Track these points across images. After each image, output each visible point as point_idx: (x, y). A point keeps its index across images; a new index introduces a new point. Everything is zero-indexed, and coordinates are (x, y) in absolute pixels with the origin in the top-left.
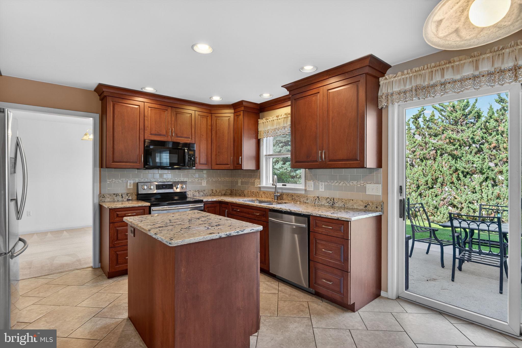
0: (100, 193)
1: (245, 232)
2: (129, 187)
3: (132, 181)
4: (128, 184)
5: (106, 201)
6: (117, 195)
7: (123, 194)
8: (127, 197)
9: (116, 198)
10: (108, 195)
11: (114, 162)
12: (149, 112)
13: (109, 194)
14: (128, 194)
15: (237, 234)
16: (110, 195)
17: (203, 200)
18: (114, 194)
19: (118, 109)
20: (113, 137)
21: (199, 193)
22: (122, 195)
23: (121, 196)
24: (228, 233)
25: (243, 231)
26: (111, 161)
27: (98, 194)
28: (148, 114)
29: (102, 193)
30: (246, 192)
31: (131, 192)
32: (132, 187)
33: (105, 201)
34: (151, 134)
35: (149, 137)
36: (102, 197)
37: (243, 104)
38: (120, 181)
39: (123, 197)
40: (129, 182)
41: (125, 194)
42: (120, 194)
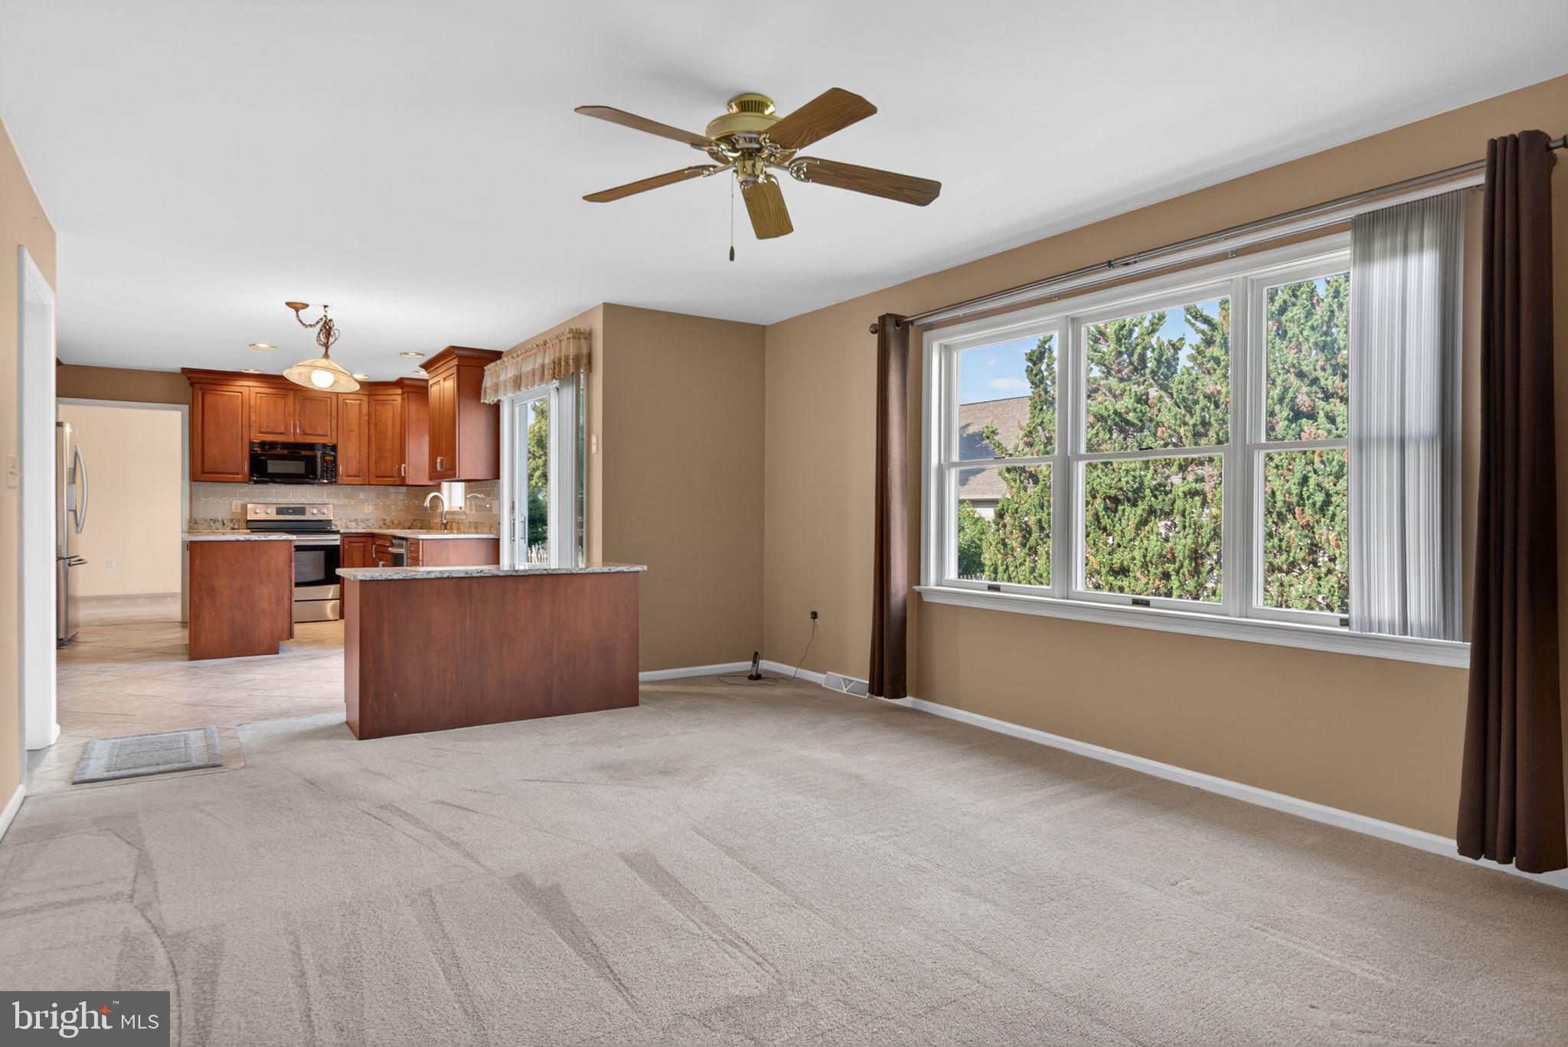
0: (191, 517)
2: (234, 510)
3: (240, 501)
4: (234, 505)
5: (199, 528)
6: (215, 521)
7: (225, 520)
8: (232, 525)
9: (215, 526)
10: (202, 521)
11: (204, 472)
12: (258, 400)
14: (231, 520)
16: (205, 520)
17: (339, 531)
18: (212, 520)
19: (209, 398)
20: (203, 438)
21: (357, 524)
22: (223, 523)
23: (221, 523)
26: (200, 471)
27: (188, 517)
28: (256, 403)
29: (194, 517)
30: (432, 524)
31: (238, 517)
32: (239, 510)
34: (260, 433)
35: (258, 438)
36: (193, 522)
37: (403, 382)
38: (221, 501)
39: (225, 525)
40: (235, 502)
41: (228, 520)
42: (221, 521)
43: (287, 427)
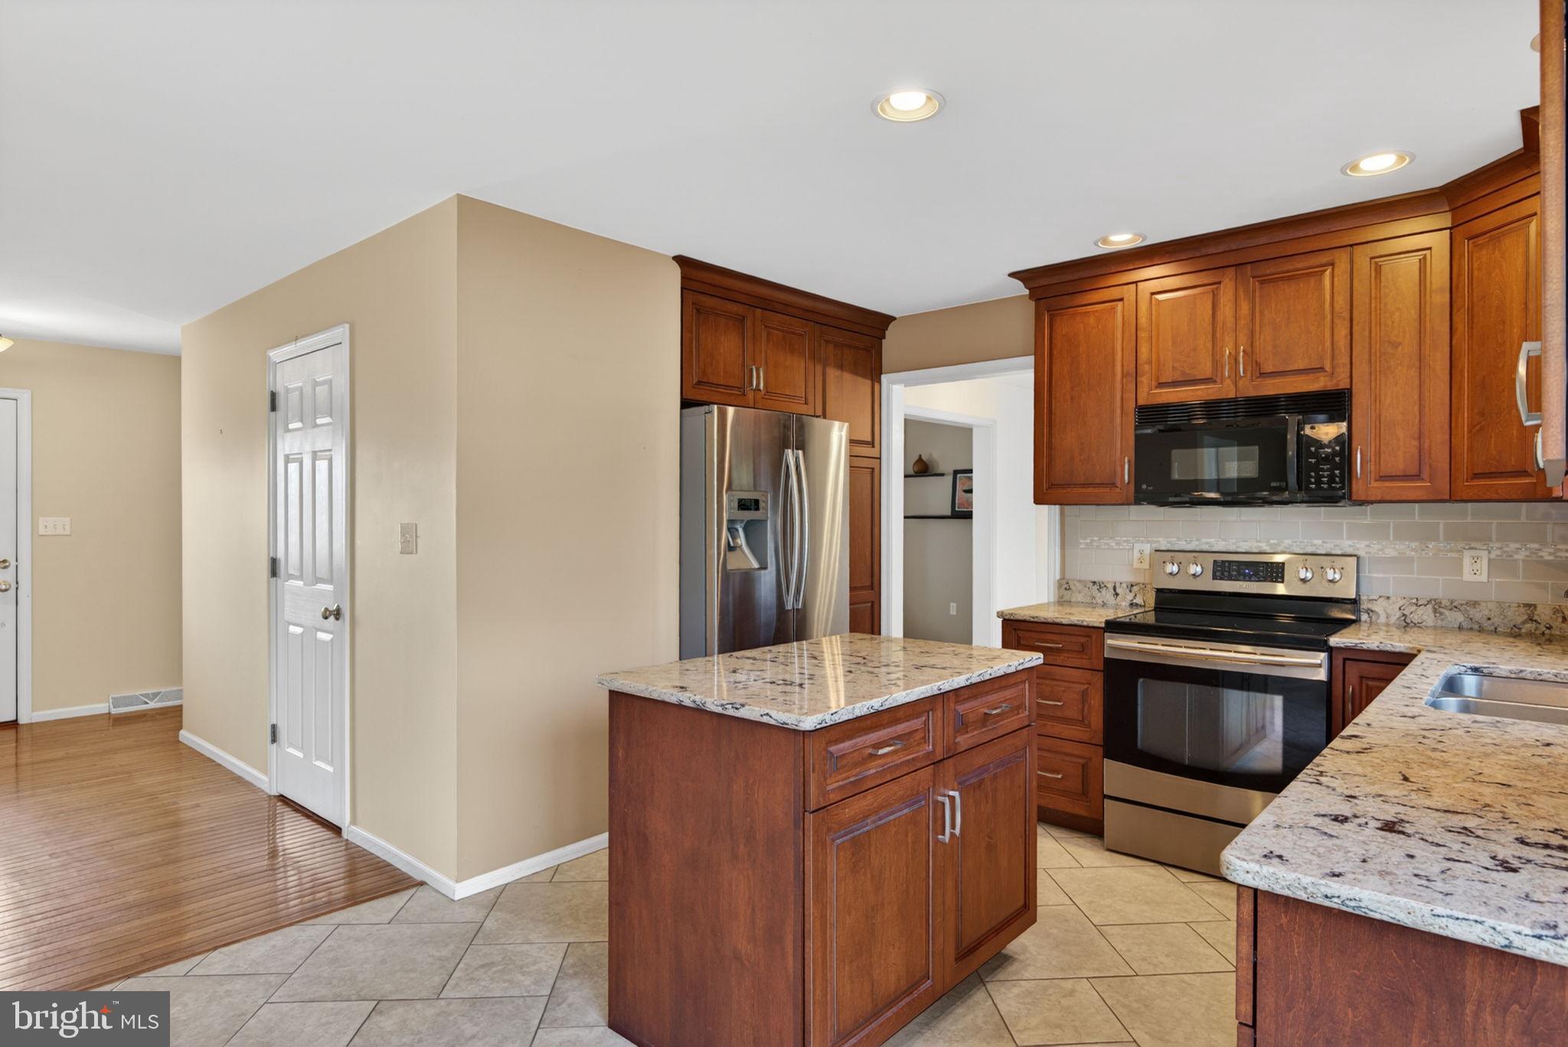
0: (1063, 578)
1: (743, 713)
2: (1136, 565)
3: (1149, 545)
4: (1136, 555)
5: (1073, 600)
6: (1100, 586)
7: (1118, 585)
8: (1131, 597)
9: (1099, 594)
10: (1078, 584)
11: (1051, 485)
13: (1080, 581)
14: (1132, 586)
15: (719, 710)
16: (1085, 585)
18: (1094, 583)
19: (1062, 328)
21: (1435, 611)
22: (1115, 588)
23: (1112, 592)
24: (698, 698)
25: (737, 709)
26: (1045, 485)
27: (1058, 577)
29: (1066, 577)
31: (1143, 580)
32: (1145, 565)
33: (1070, 602)
35: (1153, 396)
36: (1064, 587)
38: (1112, 543)
39: (1117, 594)
40: (1138, 547)
41: (1124, 585)
42: (1110, 586)
43: (1217, 364)
